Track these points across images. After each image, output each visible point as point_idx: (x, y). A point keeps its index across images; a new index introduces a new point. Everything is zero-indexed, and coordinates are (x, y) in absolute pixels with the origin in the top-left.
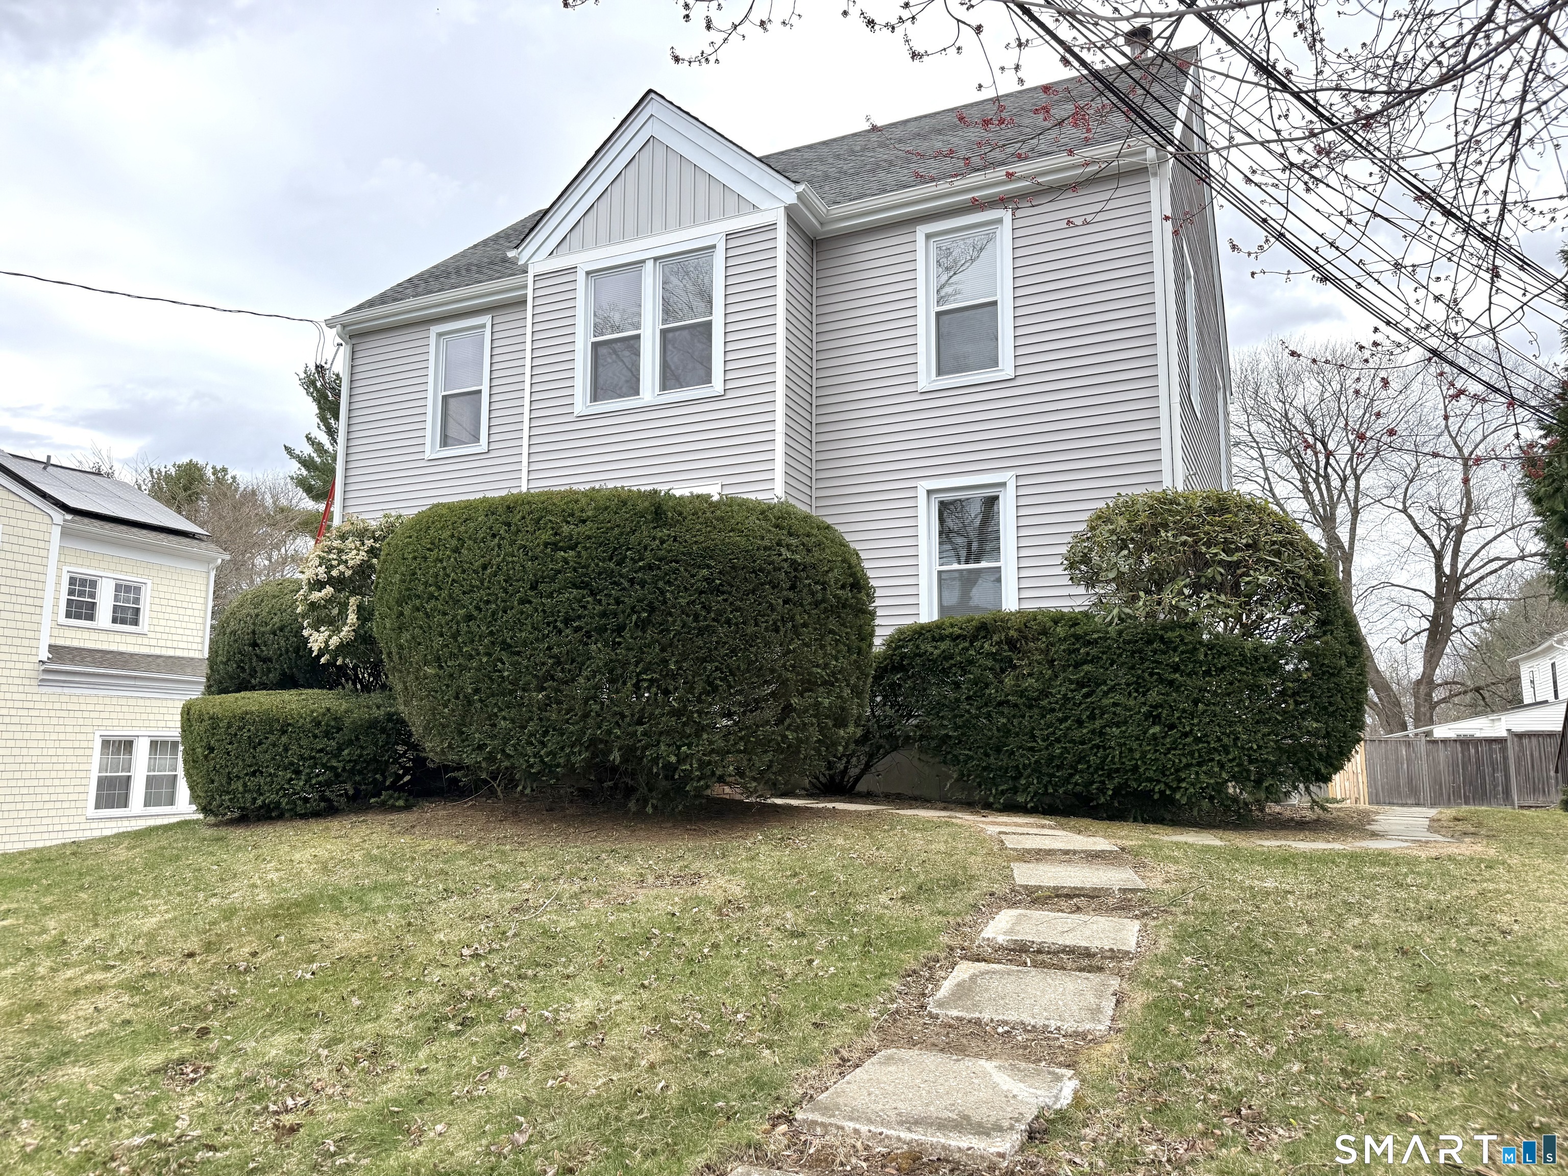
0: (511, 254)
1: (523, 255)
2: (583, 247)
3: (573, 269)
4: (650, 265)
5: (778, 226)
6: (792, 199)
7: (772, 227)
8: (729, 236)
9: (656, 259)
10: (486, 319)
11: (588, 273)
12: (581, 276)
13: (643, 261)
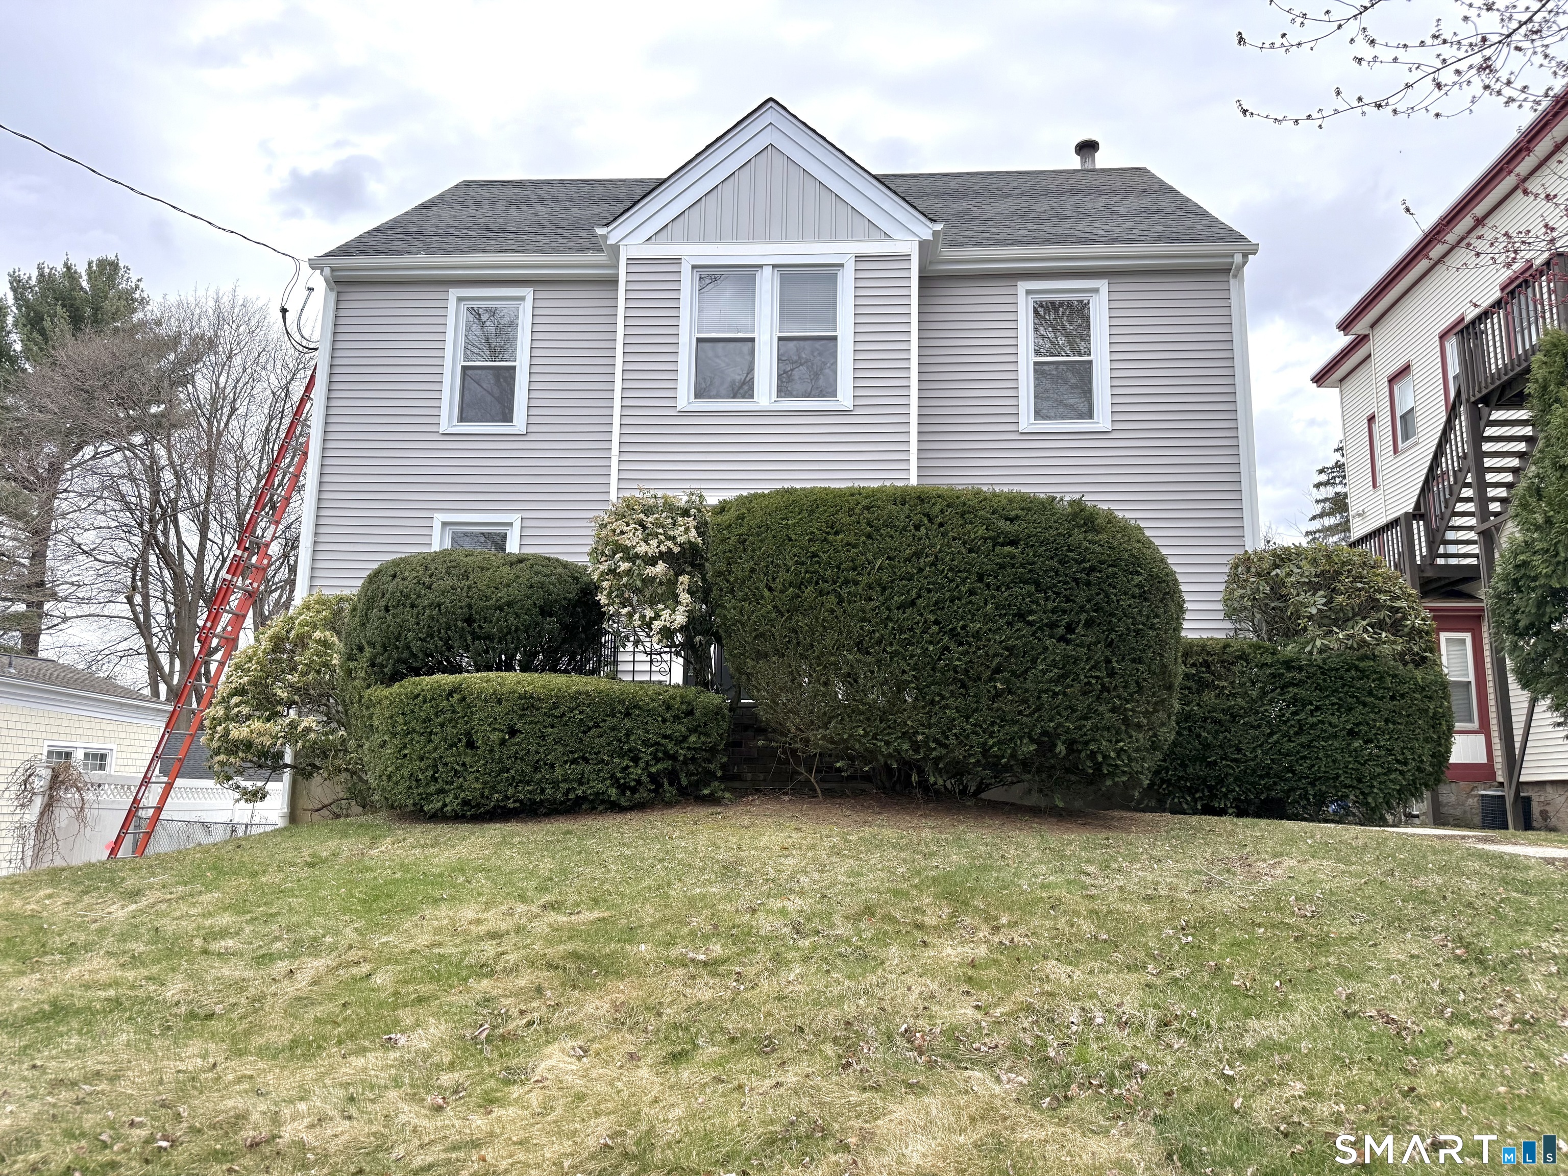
0: (600, 231)
1: (615, 233)
2: (688, 239)
3: (677, 261)
4: (767, 271)
5: (912, 257)
6: (927, 235)
7: (907, 257)
8: (859, 258)
9: (774, 266)
10: (528, 292)
11: (694, 267)
12: (686, 269)
13: (761, 266)
